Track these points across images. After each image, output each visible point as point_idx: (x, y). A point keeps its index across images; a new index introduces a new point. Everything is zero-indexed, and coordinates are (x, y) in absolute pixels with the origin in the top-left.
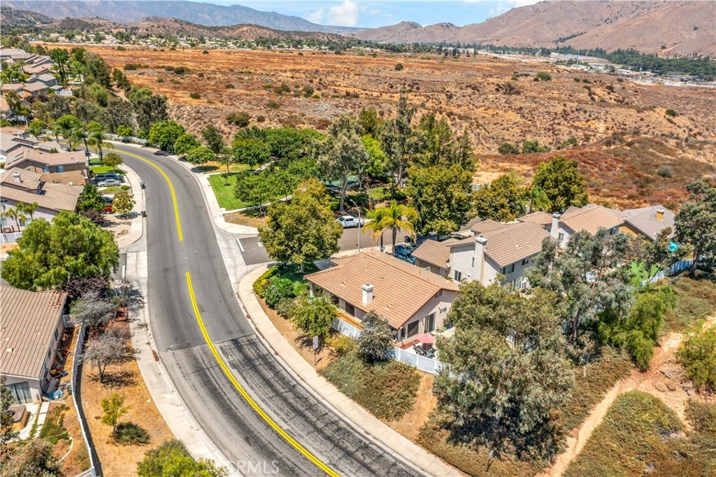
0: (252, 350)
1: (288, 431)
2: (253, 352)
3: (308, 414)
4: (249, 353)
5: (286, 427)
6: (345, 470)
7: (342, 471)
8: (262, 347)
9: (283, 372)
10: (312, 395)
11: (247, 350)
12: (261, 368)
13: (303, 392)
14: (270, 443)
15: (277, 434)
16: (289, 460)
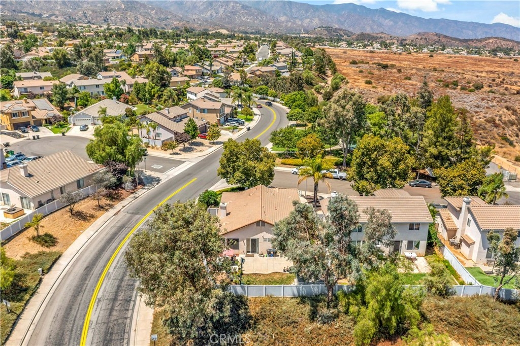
1: (108, 273)
5: (111, 271)
6: (100, 306)
7: (98, 306)
14: (92, 274)
15: (102, 272)
16: (86, 286)
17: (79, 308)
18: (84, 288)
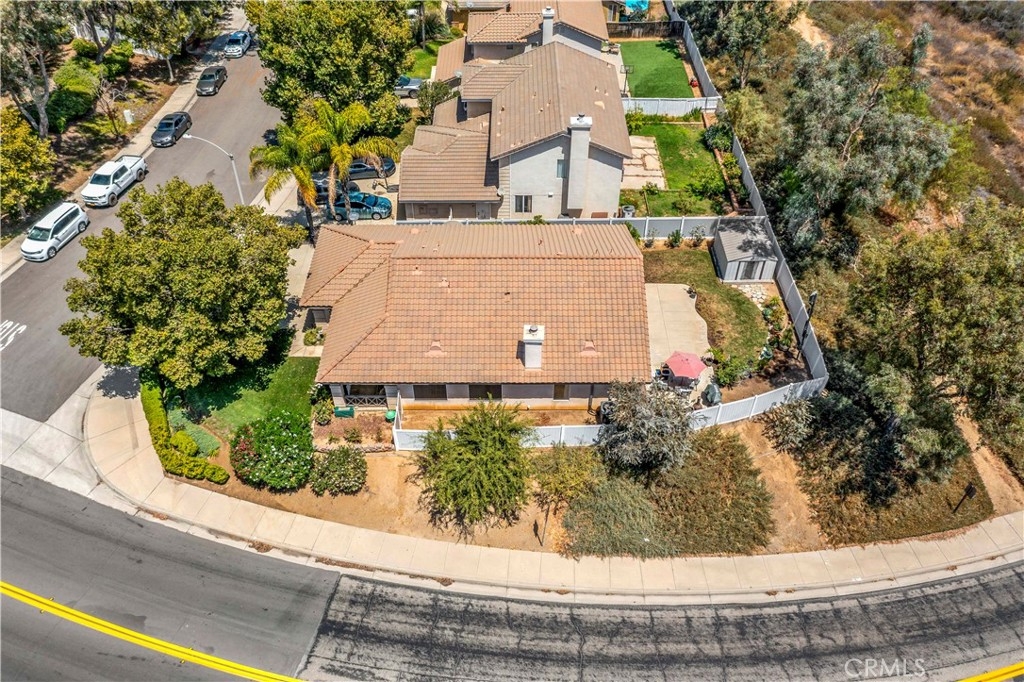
0: (392, 616)
2: (402, 618)
3: (670, 648)
4: (399, 628)
8: (398, 591)
9: (515, 609)
10: (621, 608)
11: (383, 626)
12: (468, 639)
13: (604, 616)
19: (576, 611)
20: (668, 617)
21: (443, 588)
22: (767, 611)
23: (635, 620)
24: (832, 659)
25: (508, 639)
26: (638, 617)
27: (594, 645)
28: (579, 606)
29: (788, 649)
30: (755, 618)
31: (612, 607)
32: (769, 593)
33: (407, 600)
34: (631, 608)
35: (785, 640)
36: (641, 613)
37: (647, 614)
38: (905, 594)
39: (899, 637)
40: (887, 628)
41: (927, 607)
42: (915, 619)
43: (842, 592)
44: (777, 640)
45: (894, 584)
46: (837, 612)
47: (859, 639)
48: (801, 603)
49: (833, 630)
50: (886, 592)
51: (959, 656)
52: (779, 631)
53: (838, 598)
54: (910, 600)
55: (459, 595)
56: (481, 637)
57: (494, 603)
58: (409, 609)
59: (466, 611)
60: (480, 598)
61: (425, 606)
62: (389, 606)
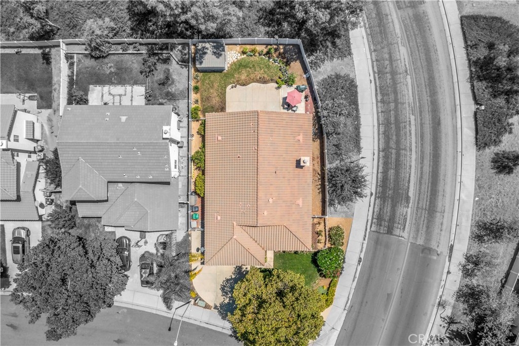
0: (385, 211)
2: (385, 208)
3: (393, 119)
4: (389, 209)
5: (412, 118)
6: (403, 65)
8: (376, 210)
9: (381, 170)
10: (379, 134)
11: (388, 214)
12: (392, 185)
13: (382, 141)
14: (429, 112)
16: (427, 92)
17: (421, 62)
18: (428, 90)
19: (381, 150)
20: (381, 119)
21: (374, 195)
22: (377, 84)
23: (383, 130)
24: (394, 67)
25: (391, 173)
26: (382, 129)
27: (392, 144)
28: (379, 148)
29: (391, 80)
30: (380, 89)
31: (379, 137)
32: (371, 82)
33: (379, 207)
34: (379, 131)
35: (388, 81)
36: (381, 128)
37: (381, 126)
38: (369, 35)
39: (385, 42)
40: (382, 45)
41: (374, 29)
42: (378, 34)
43: (369, 57)
44: (388, 83)
45: (365, 37)
46: (377, 60)
47: (387, 56)
48: (374, 72)
49: (384, 64)
50: (368, 41)
51: (391, 24)
52: (385, 82)
53: (372, 59)
54: (371, 34)
55: (376, 189)
56: (391, 181)
57: (379, 177)
58: (382, 206)
59: (382, 187)
60: (377, 182)
61: (381, 201)
62: (381, 213)
